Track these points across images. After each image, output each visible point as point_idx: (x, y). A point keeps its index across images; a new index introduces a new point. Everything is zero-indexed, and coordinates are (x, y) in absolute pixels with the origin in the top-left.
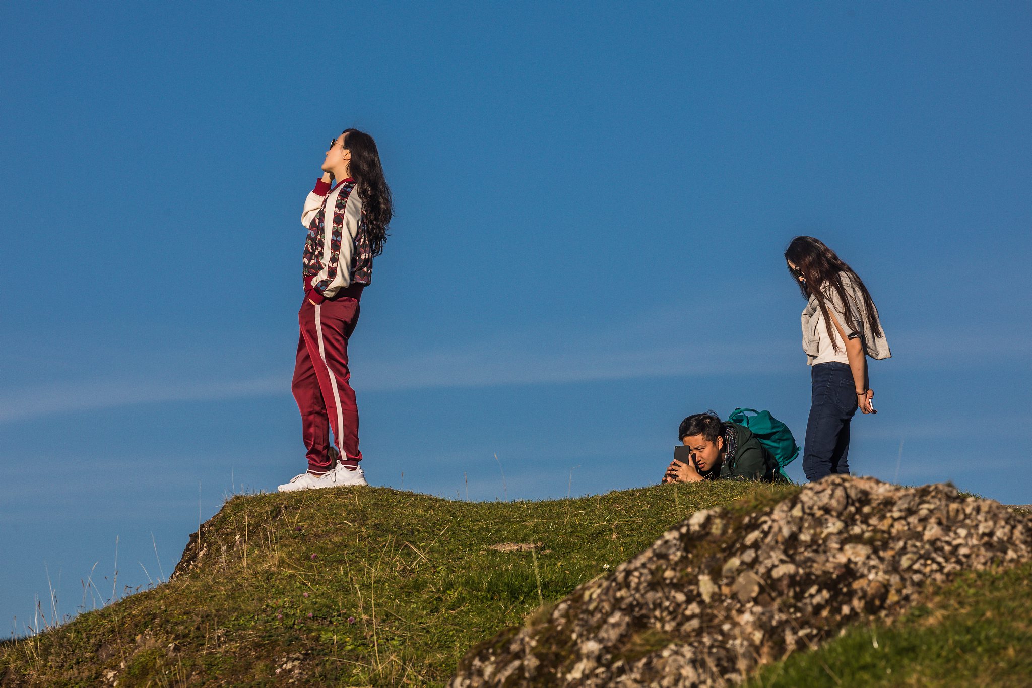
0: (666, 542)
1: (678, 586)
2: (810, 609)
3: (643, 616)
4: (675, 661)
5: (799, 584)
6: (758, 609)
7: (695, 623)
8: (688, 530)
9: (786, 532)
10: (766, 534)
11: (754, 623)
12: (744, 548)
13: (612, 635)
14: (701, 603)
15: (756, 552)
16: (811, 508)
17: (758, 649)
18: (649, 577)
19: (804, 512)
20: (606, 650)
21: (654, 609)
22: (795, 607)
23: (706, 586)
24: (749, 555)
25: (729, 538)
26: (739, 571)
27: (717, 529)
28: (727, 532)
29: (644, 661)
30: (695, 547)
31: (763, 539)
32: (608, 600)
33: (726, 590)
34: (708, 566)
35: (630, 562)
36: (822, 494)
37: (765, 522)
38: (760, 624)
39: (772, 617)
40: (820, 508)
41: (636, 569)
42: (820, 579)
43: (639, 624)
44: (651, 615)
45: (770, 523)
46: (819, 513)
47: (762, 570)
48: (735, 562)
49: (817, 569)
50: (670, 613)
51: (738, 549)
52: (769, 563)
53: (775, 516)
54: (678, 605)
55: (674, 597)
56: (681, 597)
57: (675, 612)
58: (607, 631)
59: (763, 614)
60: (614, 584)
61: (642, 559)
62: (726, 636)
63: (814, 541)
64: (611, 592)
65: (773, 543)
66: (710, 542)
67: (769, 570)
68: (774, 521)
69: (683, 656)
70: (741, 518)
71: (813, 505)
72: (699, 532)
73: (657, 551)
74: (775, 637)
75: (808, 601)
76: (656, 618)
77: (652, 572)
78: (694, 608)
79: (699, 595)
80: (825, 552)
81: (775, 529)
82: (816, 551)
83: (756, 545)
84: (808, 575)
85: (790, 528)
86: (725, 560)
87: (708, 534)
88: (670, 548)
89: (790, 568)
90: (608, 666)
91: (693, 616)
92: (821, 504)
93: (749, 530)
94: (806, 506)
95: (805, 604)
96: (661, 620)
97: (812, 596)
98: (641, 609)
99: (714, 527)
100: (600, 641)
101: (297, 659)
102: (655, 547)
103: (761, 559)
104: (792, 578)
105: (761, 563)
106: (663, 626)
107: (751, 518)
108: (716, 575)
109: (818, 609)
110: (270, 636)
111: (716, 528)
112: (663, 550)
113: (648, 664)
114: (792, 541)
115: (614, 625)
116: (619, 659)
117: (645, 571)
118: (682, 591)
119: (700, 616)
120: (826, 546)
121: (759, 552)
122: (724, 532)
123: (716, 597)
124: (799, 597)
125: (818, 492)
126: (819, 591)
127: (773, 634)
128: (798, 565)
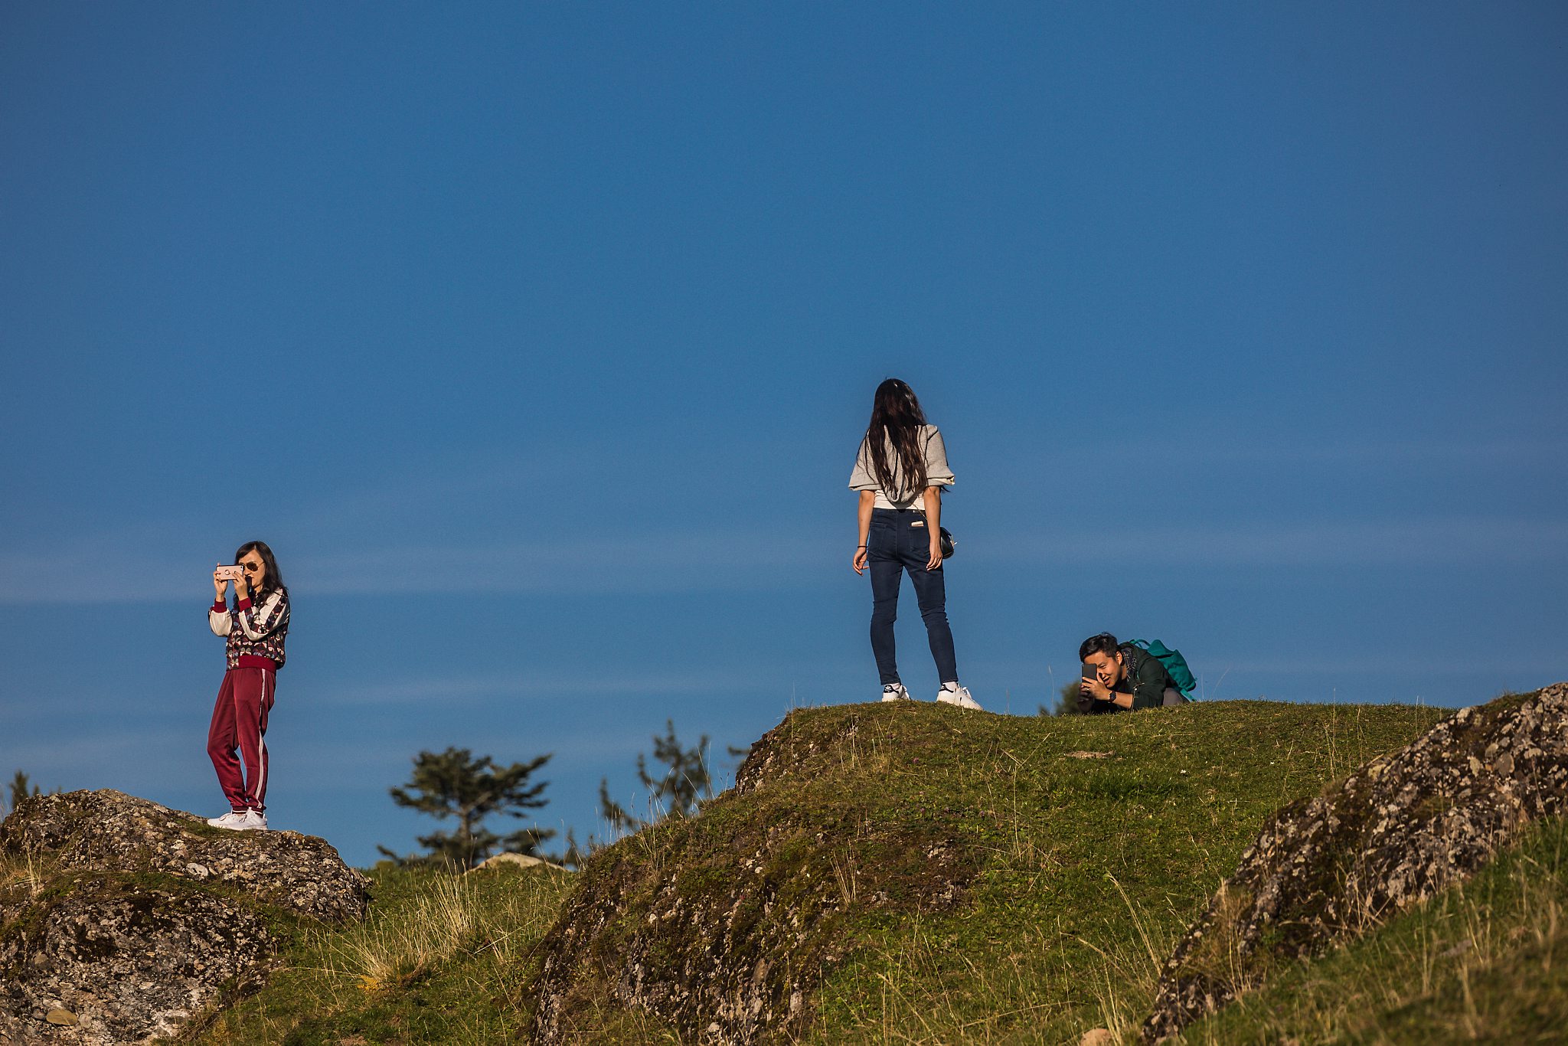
0: (1439, 731)
1: (1454, 765)
2: (1553, 782)
3: (1429, 786)
4: (1458, 819)
5: (1545, 763)
6: (1515, 782)
7: (1468, 792)
8: (1456, 722)
9: (1532, 725)
10: (1517, 726)
11: (1513, 792)
12: (1501, 736)
13: (1408, 799)
14: (1472, 777)
15: (1510, 739)
16: (1549, 707)
17: (1517, 811)
18: (1428, 757)
19: (1544, 710)
20: (1403, 811)
21: (1438, 781)
22: (1542, 780)
23: (1475, 764)
24: (1505, 742)
25: (1488, 729)
26: (1499, 754)
27: (1478, 722)
28: (1486, 724)
29: (1434, 819)
30: (1462, 735)
31: (1515, 730)
32: (1398, 775)
33: (1488, 768)
34: (1473, 750)
35: (1412, 746)
36: (1557, 696)
37: (1517, 717)
38: (1516, 793)
39: (1526, 788)
40: (1555, 707)
41: (1418, 751)
42: (1559, 760)
43: (1426, 792)
44: (1435, 786)
45: (1519, 717)
46: (1555, 711)
47: (1516, 753)
48: (1495, 746)
49: (1556, 752)
50: (1449, 784)
51: (1496, 737)
52: (1521, 748)
53: (1523, 713)
54: (1455, 779)
55: (1452, 772)
56: (1456, 773)
57: (1454, 783)
58: (1403, 797)
59: (1519, 785)
60: (1401, 762)
61: (1421, 744)
62: (1493, 802)
63: (1552, 732)
64: (1400, 768)
65: (1523, 732)
66: (1473, 732)
67: (1522, 753)
68: (1522, 716)
69: (1464, 816)
70: (1494, 715)
71: (1550, 705)
72: (1464, 723)
73: (1432, 738)
74: (1529, 803)
75: (1552, 776)
76: (1438, 788)
77: (1431, 754)
78: (1466, 781)
79: (1470, 771)
80: (1562, 740)
81: (1525, 722)
82: (1555, 739)
83: (1510, 734)
84: (1551, 756)
85: (1535, 722)
86: (1487, 745)
87: (1471, 725)
88: (1442, 735)
89: (1538, 752)
90: (1406, 823)
91: (1466, 787)
92: (1556, 704)
93: (1503, 723)
94: (1545, 706)
95: (1550, 778)
96: (1443, 789)
97: (1554, 773)
98: (1427, 781)
99: (1476, 720)
100: (1398, 805)
101: (943, 846)
102: (1430, 735)
103: (1515, 745)
104: (1539, 758)
105: (1515, 747)
106: (1444, 794)
107: (1504, 714)
108: (1480, 756)
109: (1559, 782)
110: (913, 827)
111: (1478, 720)
112: (1437, 737)
113: (1438, 821)
114: (1536, 732)
115: (1408, 793)
116: (1414, 819)
117: (1426, 753)
118: (1457, 768)
119: (1471, 787)
120: (1562, 736)
121: (1513, 739)
122: (1483, 724)
123: (1483, 773)
124: (1544, 773)
125: (1553, 695)
126: (1559, 769)
127: (1528, 801)
128: (1543, 749)
